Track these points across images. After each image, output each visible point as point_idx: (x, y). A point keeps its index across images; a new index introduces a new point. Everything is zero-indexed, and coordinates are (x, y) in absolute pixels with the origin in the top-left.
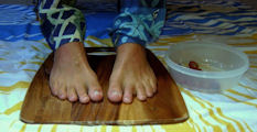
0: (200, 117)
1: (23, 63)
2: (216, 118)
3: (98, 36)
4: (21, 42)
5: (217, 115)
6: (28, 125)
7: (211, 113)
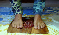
0: (52, 32)
1: (9, 20)
2: (56, 33)
3: (27, 14)
4: (8, 15)
5: (56, 32)
6: (9, 33)
7: (55, 31)
